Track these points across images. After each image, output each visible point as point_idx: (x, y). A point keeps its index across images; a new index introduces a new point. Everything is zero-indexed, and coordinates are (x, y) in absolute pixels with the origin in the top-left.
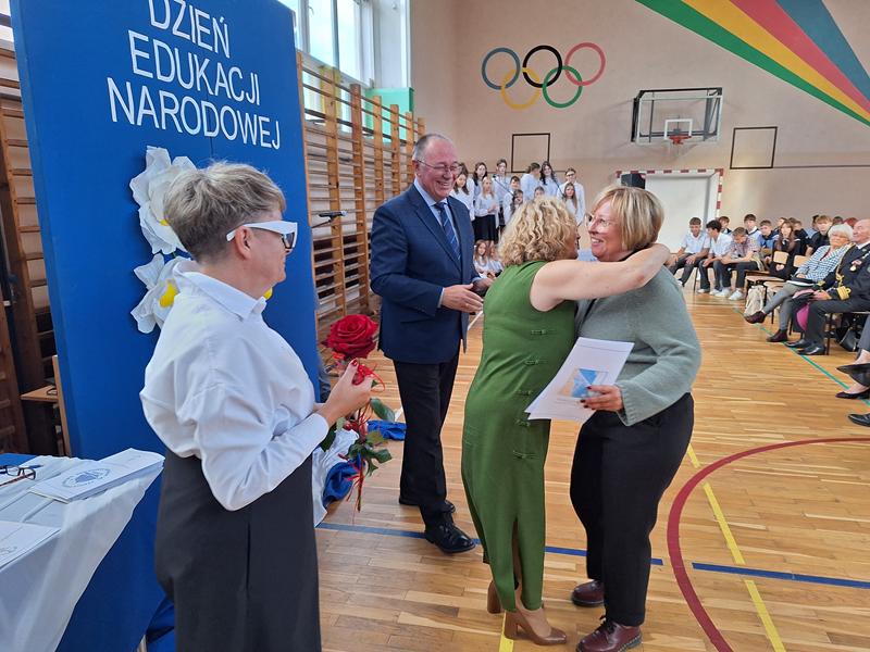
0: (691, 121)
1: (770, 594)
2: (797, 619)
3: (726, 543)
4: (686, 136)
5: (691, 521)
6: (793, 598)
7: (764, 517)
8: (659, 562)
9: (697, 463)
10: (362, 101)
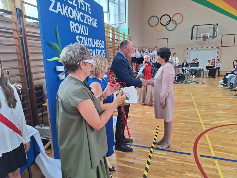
0: (209, 34)
1: (222, 164)
2: (229, 171)
3: (210, 150)
4: (207, 38)
5: (201, 144)
7: (222, 144)
8: (190, 154)
9: (204, 129)
10: (115, 32)
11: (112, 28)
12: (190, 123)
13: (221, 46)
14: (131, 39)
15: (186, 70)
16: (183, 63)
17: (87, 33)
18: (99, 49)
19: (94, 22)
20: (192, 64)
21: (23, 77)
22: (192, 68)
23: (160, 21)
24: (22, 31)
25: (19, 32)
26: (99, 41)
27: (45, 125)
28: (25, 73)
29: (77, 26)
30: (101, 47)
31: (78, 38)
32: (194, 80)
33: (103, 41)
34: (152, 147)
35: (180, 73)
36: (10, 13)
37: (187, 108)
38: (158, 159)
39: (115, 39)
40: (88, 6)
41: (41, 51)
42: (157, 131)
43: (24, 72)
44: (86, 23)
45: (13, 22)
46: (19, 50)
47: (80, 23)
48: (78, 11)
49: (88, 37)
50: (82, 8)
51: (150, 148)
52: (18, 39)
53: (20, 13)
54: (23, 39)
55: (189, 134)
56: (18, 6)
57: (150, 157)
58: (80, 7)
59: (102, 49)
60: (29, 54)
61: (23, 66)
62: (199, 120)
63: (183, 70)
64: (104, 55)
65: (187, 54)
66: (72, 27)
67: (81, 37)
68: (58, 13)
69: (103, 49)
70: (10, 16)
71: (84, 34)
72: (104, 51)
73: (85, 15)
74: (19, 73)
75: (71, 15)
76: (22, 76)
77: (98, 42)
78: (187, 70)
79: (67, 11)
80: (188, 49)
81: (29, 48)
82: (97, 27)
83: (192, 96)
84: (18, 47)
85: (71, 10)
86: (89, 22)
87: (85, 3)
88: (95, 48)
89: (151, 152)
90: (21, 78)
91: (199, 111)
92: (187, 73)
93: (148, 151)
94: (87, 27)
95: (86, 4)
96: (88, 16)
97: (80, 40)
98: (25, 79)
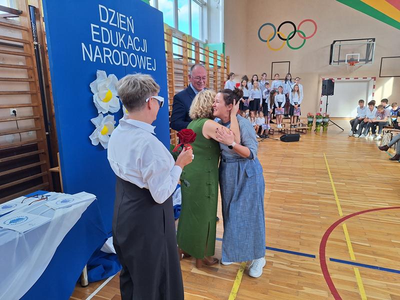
0: (359, 54)
1: (365, 275)
2: (377, 287)
3: (348, 250)
4: (357, 62)
5: (333, 240)
6: (377, 278)
8: (314, 257)
10: (200, 49)
11: (195, 43)
12: (319, 204)
13: (380, 77)
14: (229, 62)
23: (278, 33)
28: (42, 115)
36: (18, 13)
39: (201, 60)
43: (40, 112)
45: (23, 29)
46: (33, 75)
53: (36, 14)
55: (315, 223)
56: (33, 2)
60: (49, 83)
61: (39, 102)
62: (334, 200)
74: (32, 114)
76: (38, 119)
80: (323, 79)
83: (326, 159)
84: (31, 71)
90: (35, 122)
91: (334, 184)
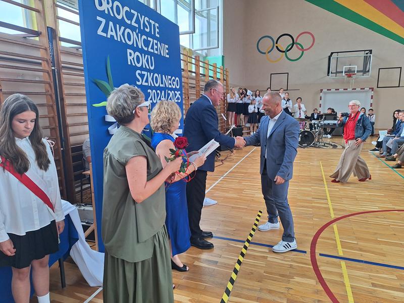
0: (356, 66)
2: (360, 277)
3: (337, 247)
5: (323, 238)
7: (358, 239)
8: (305, 252)
9: (333, 217)
10: (200, 63)
11: (196, 57)
12: (313, 207)
13: (378, 87)
14: (228, 74)
15: (316, 126)
16: (313, 115)
17: (152, 66)
18: (171, 89)
19: (163, 50)
20: (326, 115)
21: (54, 130)
22: (326, 122)
23: (276, 45)
24: (54, 61)
25: (50, 62)
26: (172, 78)
27: (86, 205)
28: (57, 125)
29: (138, 56)
30: (174, 87)
31: (139, 74)
32: (328, 141)
33: (177, 78)
34: (248, 241)
35: (306, 129)
36: (37, 34)
37: (310, 185)
38: (254, 257)
39: (201, 72)
40: (154, 25)
41: (84, 92)
42: (258, 218)
43: (55, 122)
44: (152, 51)
45: (43, 48)
46: (49, 89)
47: (141, 51)
48: (139, 34)
49: (154, 72)
50: (146, 29)
51: (244, 242)
52: (48, 73)
53: (53, 34)
54: (56, 74)
55: (308, 224)
56: (50, 23)
57: (242, 254)
58: (142, 28)
59: (175, 89)
60: (64, 96)
61: (54, 113)
62: (327, 204)
63: (311, 125)
64: (178, 99)
65: (321, 99)
66: (129, 58)
67: (143, 72)
68: (109, 37)
69: (178, 90)
70: (37, 39)
71: (148, 68)
72: (179, 92)
73: (149, 39)
74: (48, 125)
75: (130, 40)
76: (53, 128)
77: (170, 80)
78: (318, 126)
79: (123, 34)
80: (322, 90)
81: (64, 87)
82: (168, 56)
83: (322, 167)
84: (48, 85)
85: (129, 33)
86: (157, 49)
87: (151, 21)
88: (165, 89)
89: (246, 248)
90: (51, 133)
91: (329, 190)
92: (317, 130)
93: (241, 246)
94: (153, 57)
95: (153, 23)
96: (155, 41)
97: (142, 76)
98: (57, 134)
